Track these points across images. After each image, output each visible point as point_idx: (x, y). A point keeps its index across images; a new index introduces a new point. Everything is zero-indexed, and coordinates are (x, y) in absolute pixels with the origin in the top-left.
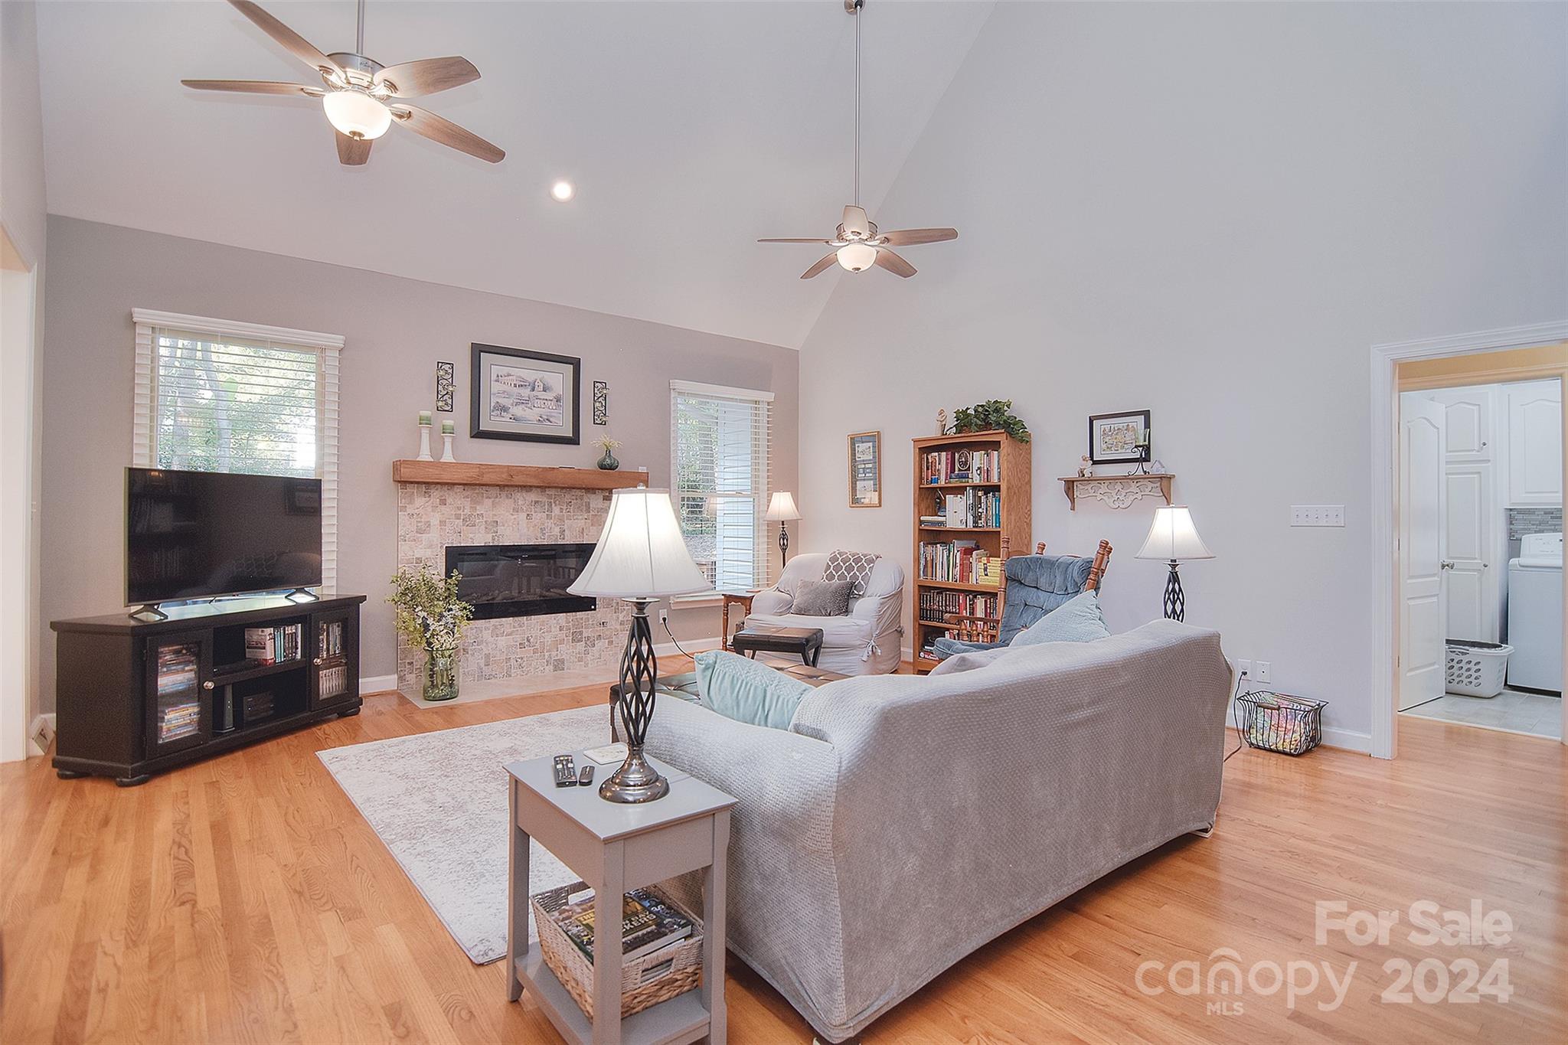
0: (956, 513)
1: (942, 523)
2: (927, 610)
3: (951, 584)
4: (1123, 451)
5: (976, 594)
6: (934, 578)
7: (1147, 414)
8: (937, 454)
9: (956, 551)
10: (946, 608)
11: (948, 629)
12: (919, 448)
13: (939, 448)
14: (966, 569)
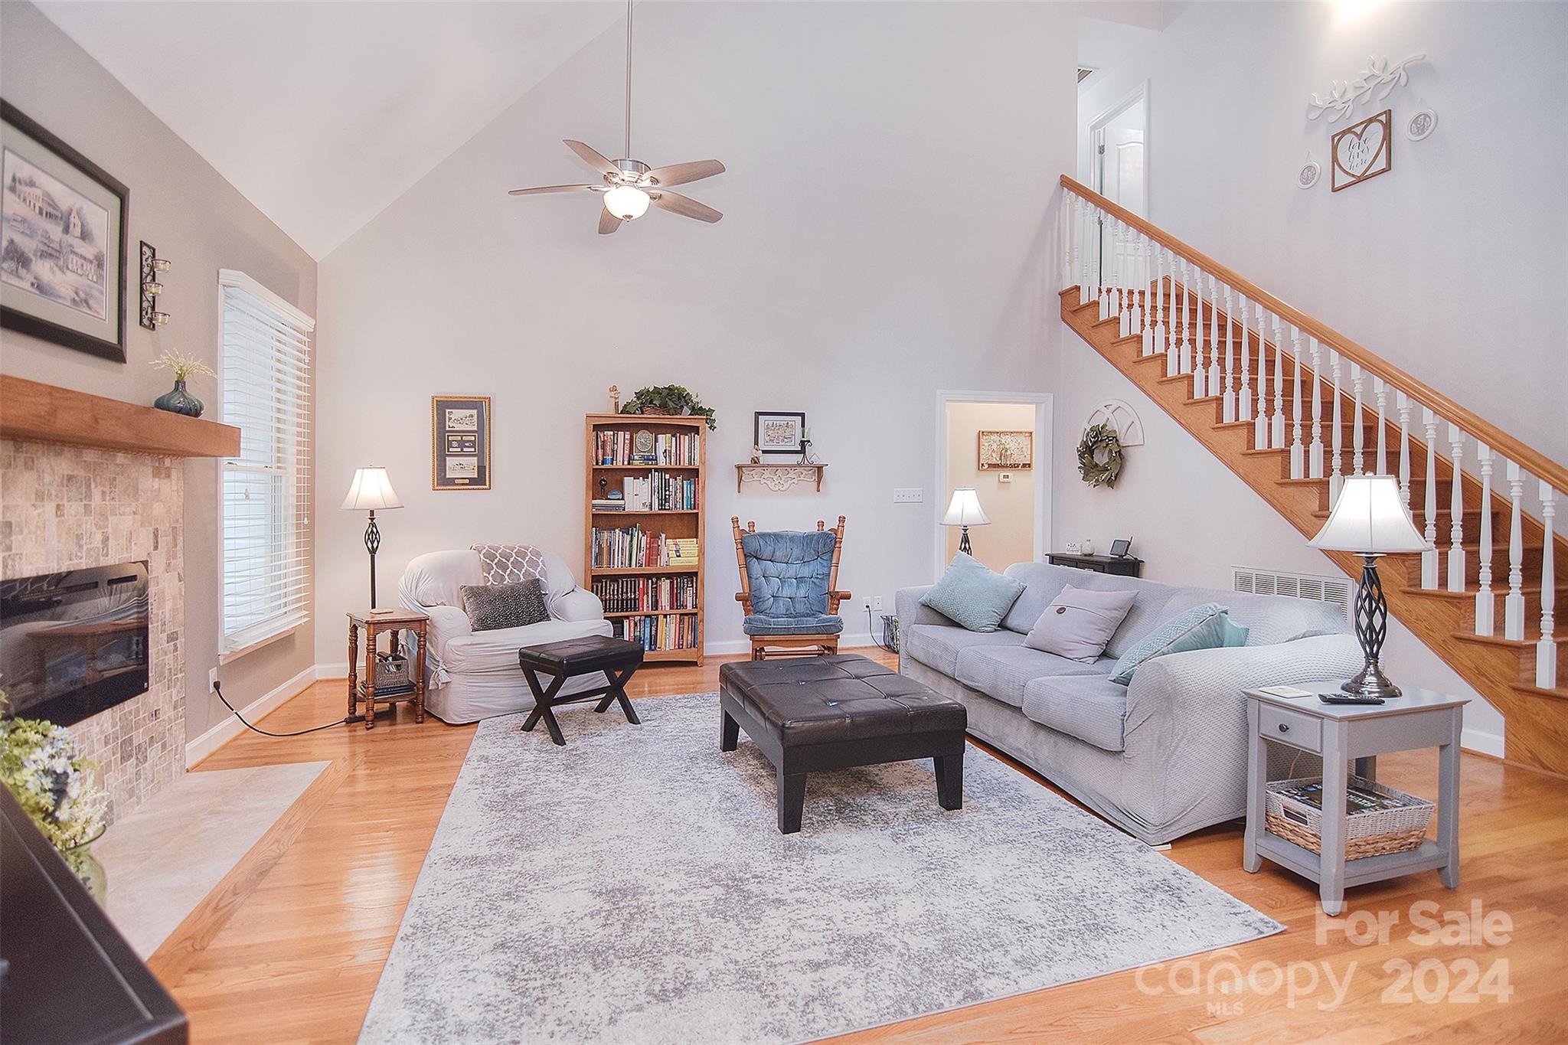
0: (637, 496)
1: (619, 506)
2: (610, 601)
3: (634, 569)
4: (783, 443)
5: (659, 576)
6: (612, 566)
7: (803, 415)
8: (612, 433)
9: (640, 535)
10: (622, 596)
11: (627, 617)
12: (594, 425)
13: (616, 427)
14: (653, 553)
